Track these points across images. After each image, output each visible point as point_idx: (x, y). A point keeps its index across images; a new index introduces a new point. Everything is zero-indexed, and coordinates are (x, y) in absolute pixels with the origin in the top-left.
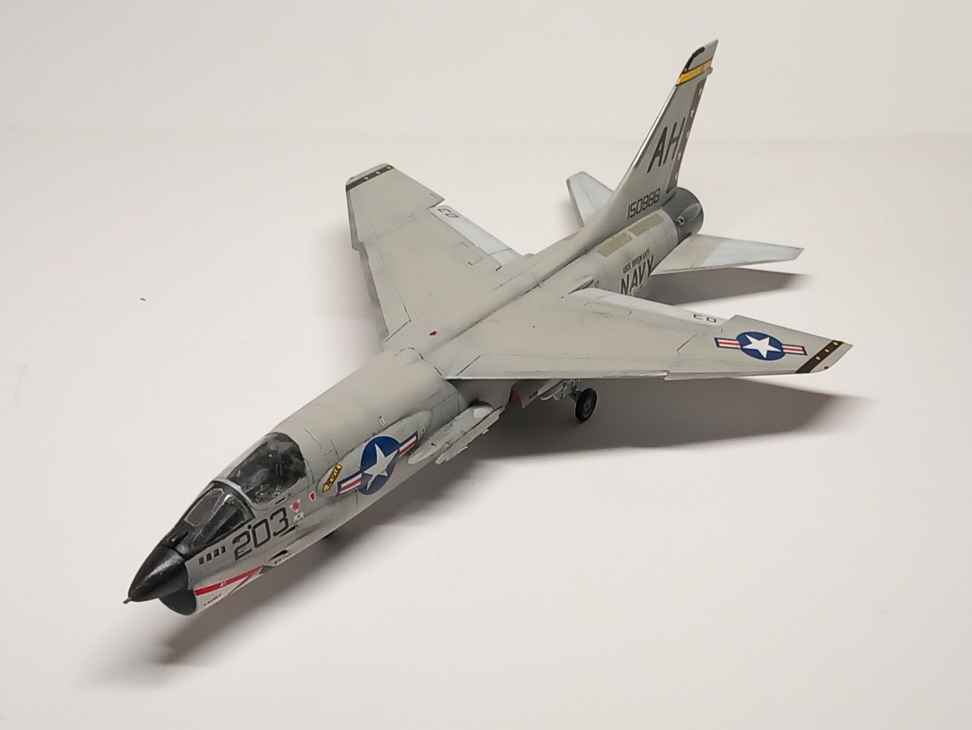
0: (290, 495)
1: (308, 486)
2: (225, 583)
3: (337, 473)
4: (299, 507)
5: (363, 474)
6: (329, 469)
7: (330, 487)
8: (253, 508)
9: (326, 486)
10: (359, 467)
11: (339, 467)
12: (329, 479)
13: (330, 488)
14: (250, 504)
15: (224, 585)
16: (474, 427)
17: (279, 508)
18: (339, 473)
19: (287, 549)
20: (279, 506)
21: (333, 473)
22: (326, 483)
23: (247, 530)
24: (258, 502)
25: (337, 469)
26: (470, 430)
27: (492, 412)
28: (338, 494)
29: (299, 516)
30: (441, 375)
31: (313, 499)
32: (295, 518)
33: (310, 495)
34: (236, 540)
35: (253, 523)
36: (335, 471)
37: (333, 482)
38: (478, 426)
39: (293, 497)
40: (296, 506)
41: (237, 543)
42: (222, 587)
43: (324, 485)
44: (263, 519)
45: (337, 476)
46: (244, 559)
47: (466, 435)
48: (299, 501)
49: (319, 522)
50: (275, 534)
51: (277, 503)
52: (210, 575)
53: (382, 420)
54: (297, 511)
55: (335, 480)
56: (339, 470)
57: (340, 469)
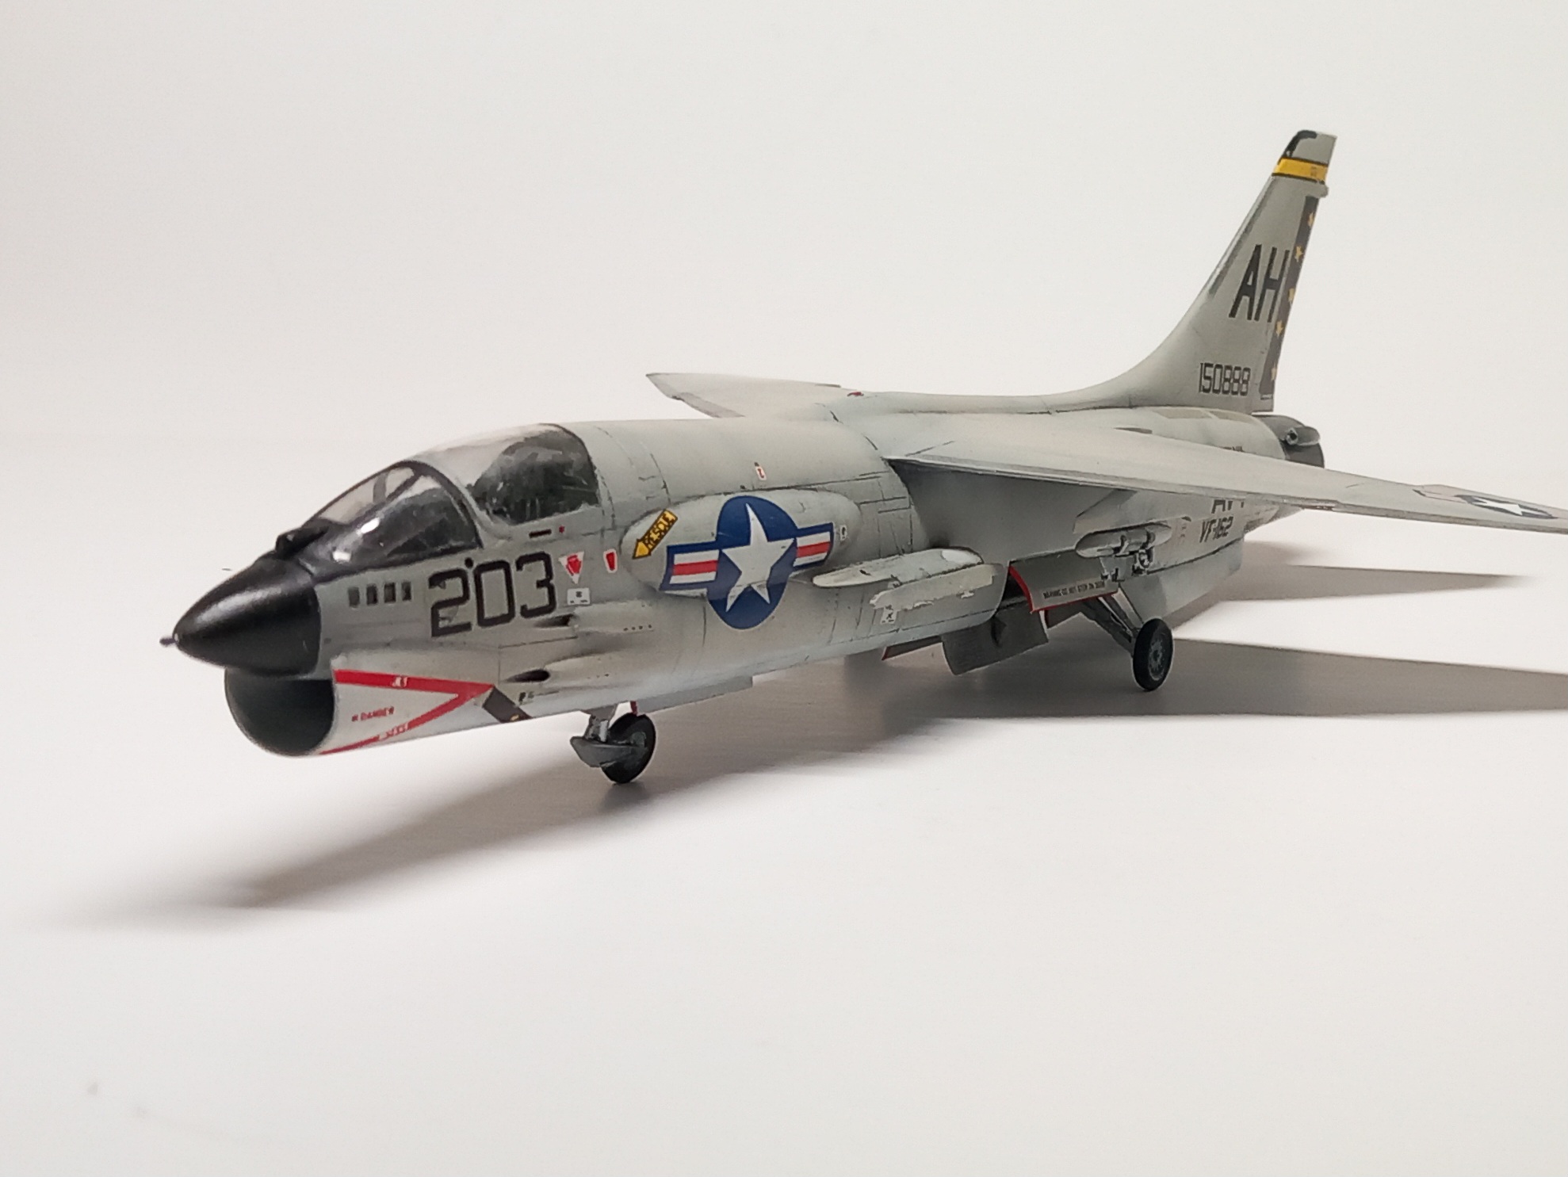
0: (561, 530)
1: (602, 531)
2: (405, 680)
3: (665, 526)
4: (581, 569)
5: (721, 554)
6: (649, 513)
7: (650, 550)
8: (481, 523)
9: (641, 544)
10: (713, 535)
11: (670, 517)
12: (648, 533)
13: (649, 554)
14: (473, 510)
15: (402, 687)
16: (945, 573)
17: (538, 550)
18: (670, 527)
19: (548, 668)
20: (536, 544)
21: (656, 523)
22: (643, 540)
23: (463, 567)
24: (491, 512)
25: (666, 519)
26: (938, 574)
27: (979, 564)
28: (666, 584)
29: (579, 594)
30: (876, 449)
31: (612, 567)
32: (573, 595)
33: (605, 554)
34: (437, 580)
35: (479, 557)
36: (661, 520)
37: (657, 542)
38: (951, 574)
39: (568, 538)
40: (574, 565)
41: (437, 589)
42: (397, 688)
43: (638, 541)
44: (501, 558)
45: (665, 532)
46: (452, 644)
47: (929, 579)
48: (580, 556)
49: (621, 631)
50: (527, 613)
51: (533, 535)
52: (372, 646)
53: (759, 470)
54: (576, 577)
55: (661, 537)
56: (671, 523)
57: (673, 522)
